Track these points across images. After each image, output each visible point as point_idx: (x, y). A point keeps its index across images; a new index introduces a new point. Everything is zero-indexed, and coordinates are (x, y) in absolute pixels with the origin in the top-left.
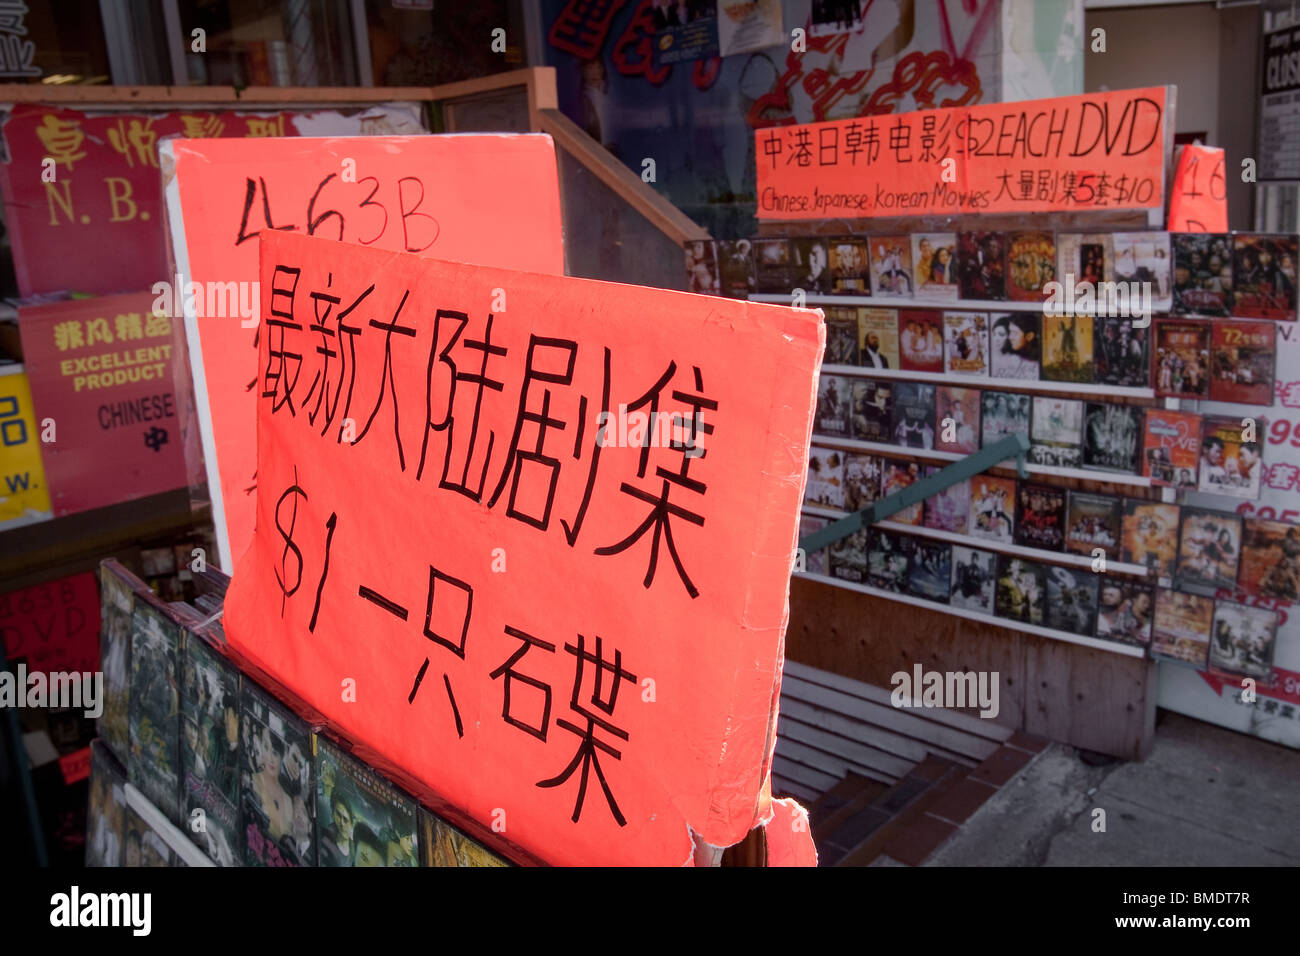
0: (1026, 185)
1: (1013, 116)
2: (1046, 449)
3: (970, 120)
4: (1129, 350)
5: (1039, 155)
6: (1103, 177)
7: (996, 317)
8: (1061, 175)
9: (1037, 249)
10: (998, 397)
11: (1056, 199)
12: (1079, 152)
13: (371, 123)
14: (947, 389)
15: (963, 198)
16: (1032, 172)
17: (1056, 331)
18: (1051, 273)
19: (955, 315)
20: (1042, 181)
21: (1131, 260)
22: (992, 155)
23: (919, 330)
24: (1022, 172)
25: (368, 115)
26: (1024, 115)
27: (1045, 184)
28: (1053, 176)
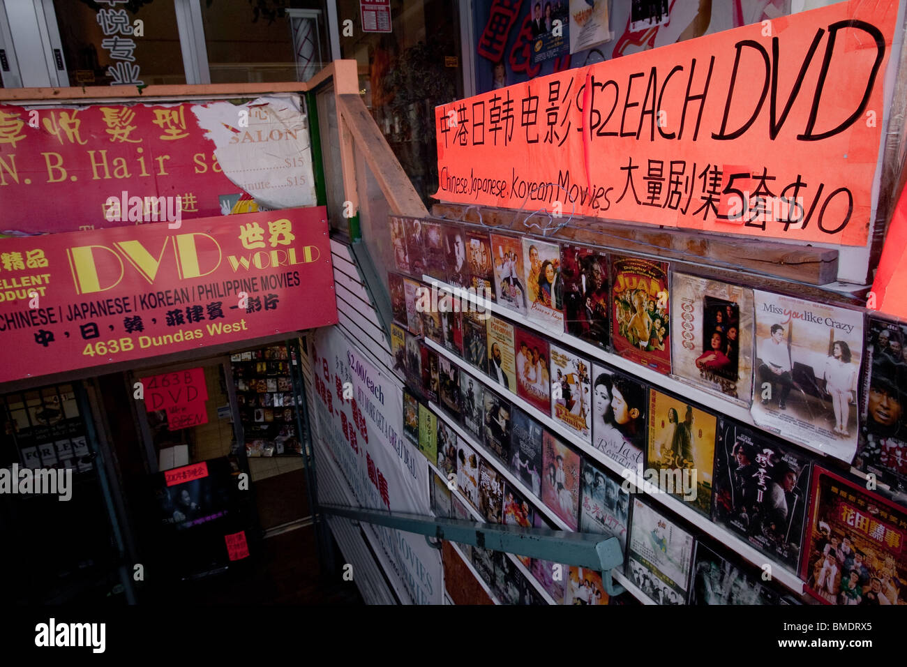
0: (654, 181)
1: (642, 75)
2: (645, 571)
3: (594, 85)
4: (769, 496)
5: (671, 136)
6: (764, 178)
7: (599, 371)
8: (699, 171)
9: (646, 288)
10: (597, 475)
11: (691, 210)
12: (727, 133)
13: (257, 109)
14: (552, 439)
15: (584, 195)
16: (662, 162)
17: (667, 421)
18: (663, 330)
19: (561, 351)
20: (674, 178)
21: (783, 346)
22: (616, 134)
23: (531, 357)
24: (650, 161)
25: (255, 103)
26: (654, 70)
27: (678, 183)
28: (689, 172)
